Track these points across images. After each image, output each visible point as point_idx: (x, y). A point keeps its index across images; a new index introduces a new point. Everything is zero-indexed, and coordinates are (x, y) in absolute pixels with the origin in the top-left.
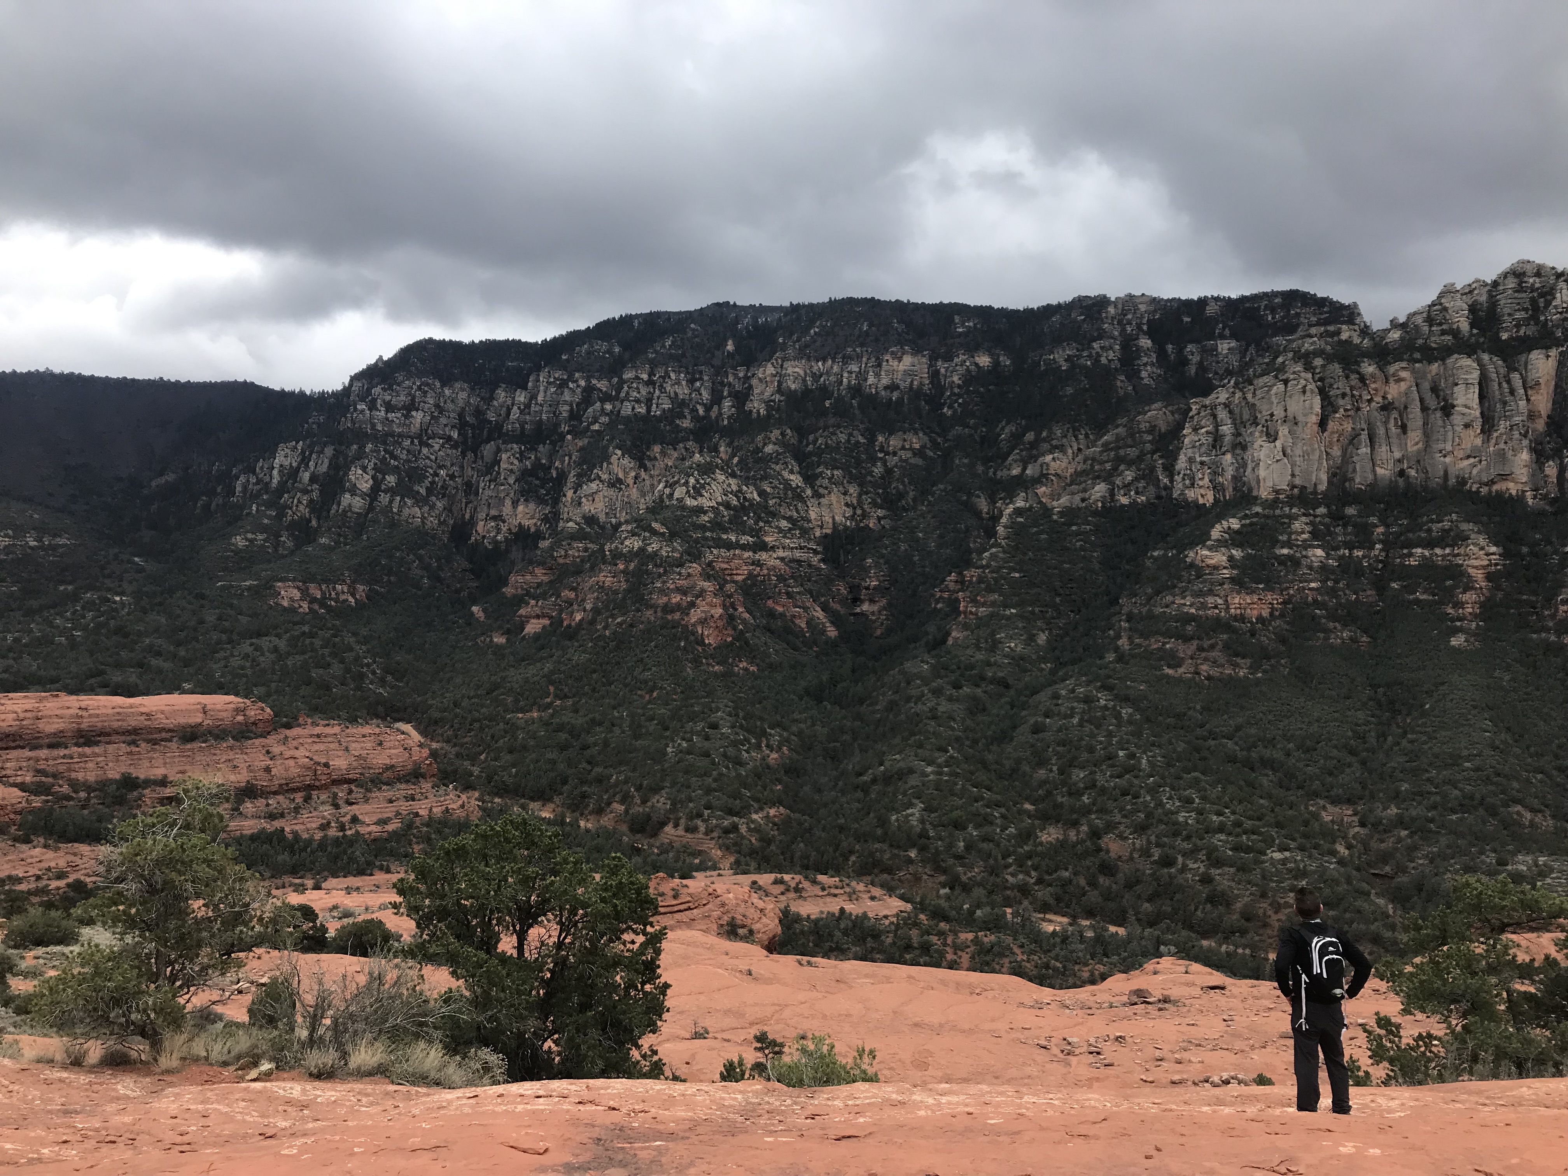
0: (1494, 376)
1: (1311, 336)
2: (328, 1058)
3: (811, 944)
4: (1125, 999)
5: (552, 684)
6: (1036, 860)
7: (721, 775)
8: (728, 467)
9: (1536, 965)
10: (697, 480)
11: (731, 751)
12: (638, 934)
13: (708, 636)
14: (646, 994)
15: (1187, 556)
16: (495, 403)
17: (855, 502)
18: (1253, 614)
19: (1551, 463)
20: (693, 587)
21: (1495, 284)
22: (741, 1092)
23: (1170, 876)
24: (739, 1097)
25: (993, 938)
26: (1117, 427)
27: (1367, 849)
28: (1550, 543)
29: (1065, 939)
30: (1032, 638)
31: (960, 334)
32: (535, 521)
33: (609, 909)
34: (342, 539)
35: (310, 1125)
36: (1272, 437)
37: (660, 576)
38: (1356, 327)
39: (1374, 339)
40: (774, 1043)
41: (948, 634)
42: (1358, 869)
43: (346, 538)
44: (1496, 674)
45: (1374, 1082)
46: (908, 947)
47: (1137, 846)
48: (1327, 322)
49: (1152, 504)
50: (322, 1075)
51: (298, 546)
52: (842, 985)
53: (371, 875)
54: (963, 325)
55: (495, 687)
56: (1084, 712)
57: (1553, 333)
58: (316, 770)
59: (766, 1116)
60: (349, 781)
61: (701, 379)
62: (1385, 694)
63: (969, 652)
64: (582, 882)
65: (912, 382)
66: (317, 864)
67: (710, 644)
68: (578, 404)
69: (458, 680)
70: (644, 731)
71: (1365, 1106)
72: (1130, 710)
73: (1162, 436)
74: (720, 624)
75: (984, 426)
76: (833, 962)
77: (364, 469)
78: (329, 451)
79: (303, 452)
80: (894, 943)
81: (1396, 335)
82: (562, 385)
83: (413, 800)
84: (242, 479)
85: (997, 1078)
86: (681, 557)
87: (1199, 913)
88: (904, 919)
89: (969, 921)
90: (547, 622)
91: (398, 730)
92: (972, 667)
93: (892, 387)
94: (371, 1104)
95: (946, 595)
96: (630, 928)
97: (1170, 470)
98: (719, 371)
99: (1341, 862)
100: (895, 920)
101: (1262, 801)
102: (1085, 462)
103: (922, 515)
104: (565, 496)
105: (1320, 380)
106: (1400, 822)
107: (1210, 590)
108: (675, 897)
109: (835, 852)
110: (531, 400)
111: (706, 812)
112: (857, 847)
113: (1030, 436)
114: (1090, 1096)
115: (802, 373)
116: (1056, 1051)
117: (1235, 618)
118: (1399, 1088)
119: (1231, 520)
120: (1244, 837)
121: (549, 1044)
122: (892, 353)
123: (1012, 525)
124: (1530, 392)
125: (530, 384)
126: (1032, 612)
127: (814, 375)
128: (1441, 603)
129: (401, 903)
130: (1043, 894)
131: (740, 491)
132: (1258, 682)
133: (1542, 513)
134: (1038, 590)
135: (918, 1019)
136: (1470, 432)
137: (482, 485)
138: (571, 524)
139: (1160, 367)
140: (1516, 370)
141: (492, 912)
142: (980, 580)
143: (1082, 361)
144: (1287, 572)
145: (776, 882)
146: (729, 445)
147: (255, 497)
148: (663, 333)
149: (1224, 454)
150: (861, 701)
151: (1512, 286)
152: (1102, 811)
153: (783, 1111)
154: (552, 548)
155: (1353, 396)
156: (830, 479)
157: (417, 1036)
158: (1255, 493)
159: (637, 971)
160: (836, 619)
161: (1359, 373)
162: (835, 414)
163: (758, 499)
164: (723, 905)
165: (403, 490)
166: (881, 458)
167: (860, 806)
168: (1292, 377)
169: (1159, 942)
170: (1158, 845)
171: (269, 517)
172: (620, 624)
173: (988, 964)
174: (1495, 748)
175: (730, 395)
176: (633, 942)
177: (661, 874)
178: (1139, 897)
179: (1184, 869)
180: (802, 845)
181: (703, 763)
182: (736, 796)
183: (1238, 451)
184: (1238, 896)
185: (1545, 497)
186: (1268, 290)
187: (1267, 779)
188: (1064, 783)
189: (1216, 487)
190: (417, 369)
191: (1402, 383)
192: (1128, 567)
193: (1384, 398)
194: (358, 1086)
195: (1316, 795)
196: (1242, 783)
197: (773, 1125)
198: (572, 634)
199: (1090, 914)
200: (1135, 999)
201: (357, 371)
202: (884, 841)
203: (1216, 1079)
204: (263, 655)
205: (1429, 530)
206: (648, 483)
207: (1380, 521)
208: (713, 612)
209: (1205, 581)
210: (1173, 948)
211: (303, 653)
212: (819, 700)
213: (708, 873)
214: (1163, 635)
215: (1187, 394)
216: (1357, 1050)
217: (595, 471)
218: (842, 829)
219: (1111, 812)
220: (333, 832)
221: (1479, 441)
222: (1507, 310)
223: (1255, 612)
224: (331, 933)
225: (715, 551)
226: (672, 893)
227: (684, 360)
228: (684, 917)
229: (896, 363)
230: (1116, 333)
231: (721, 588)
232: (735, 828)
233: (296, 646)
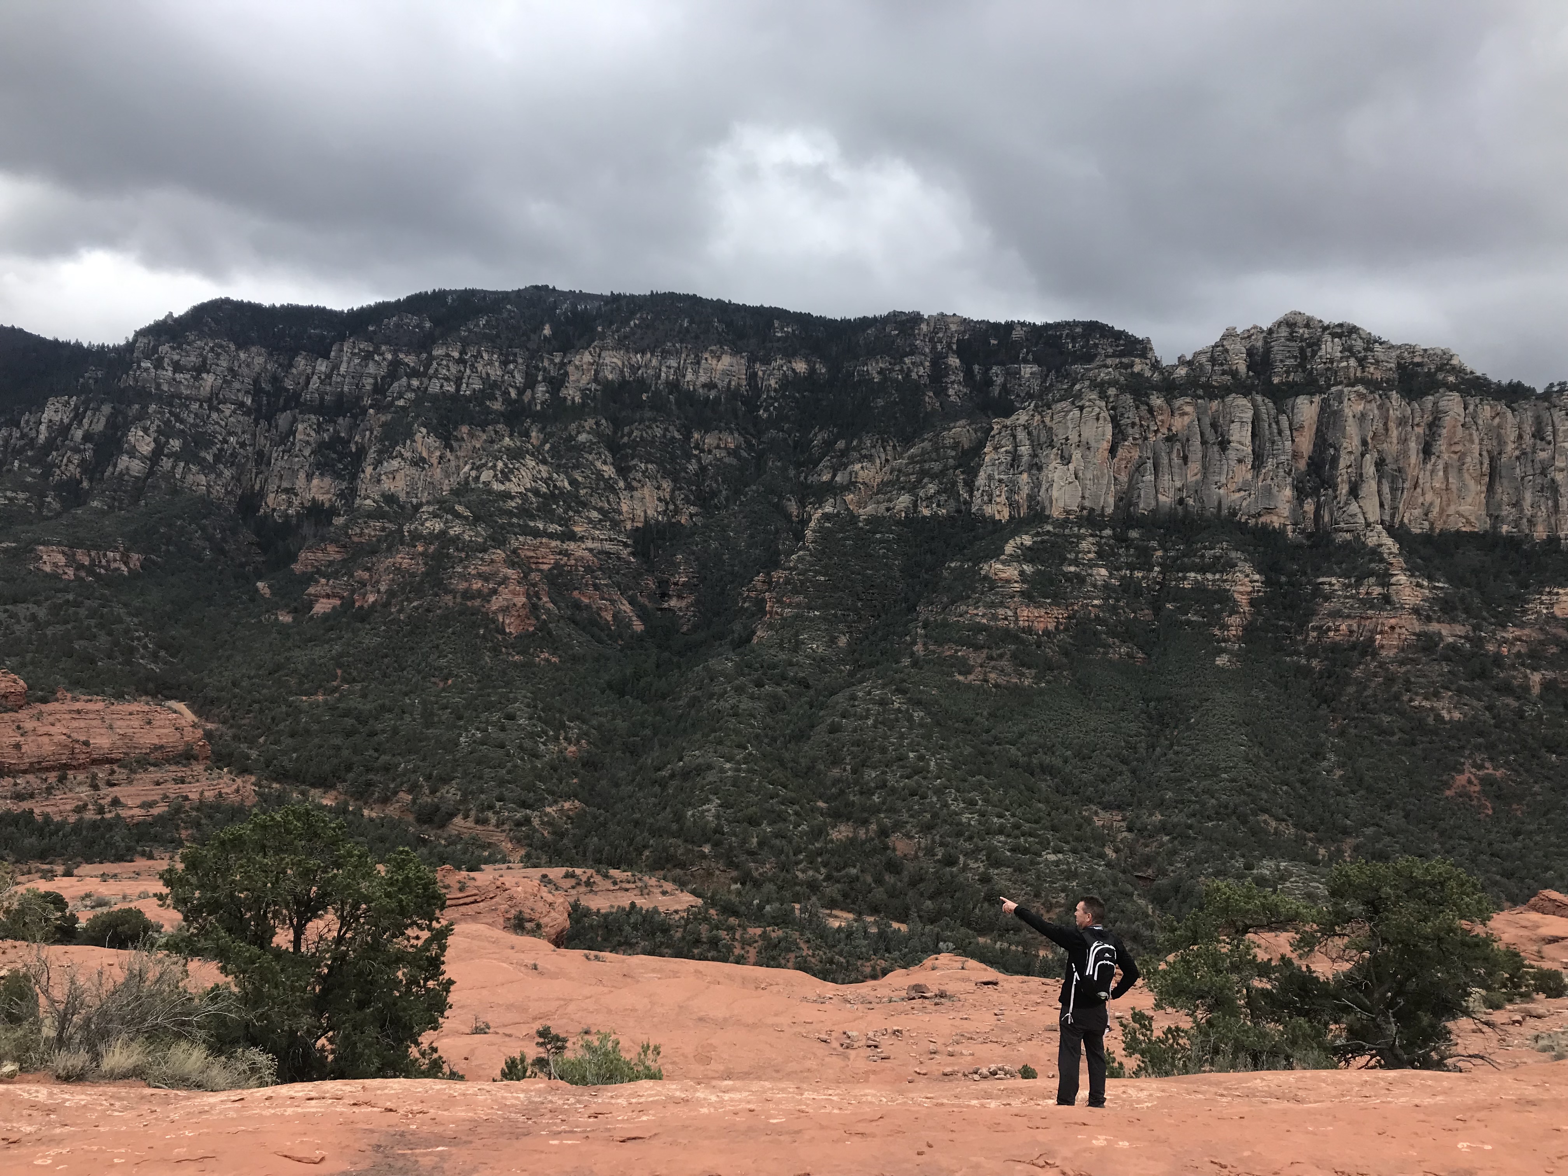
0: (1265, 417)
1: (1107, 367)
2: (80, 1059)
3: (599, 939)
4: (904, 994)
5: (340, 668)
6: (826, 857)
7: (516, 766)
8: (539, 453)
9: (1273, 964)
10: (506, 465)
11: (528, 744)
12: (422, 929)
13: (509, 625)
14: (428, 990)
15: (981, 569)
16: (294, 371)
17: (668, 497)
18: (1039, 627)
19: (1309, 500)
20: (496, 574)
21: (1270, 331)
22: (523, 1091)
23: (953, 876)
24: (522, 1096)
25: (780, 933)
26: (923, 441)
27: (1132, 853)
28: (1305, 573)
29: (849, 935)
30: (833, 640)
31: (779, 339)
32: (329, 496)
33: (394, 905)
34: (116, 504)
35: (58, 1131)
36: (1066, 460)
37: (461, 560)
38: (1148, 361)
39: (1163, 374)
40: (557, 1038)
41: (754, 633)
42: (1124, 872)
43: (121, 503)
44: (1253, 693)
45: (1127, 1074)
46: (697, 942)
47: (923, 845)
48: (1122, 354)
49: (952, 517)
50: (70, 1078)
51: (66, 507)
52: (629, 980)
53: (132, 861)
54: (782, 330)
55: (278, 667)
56: (878, 714)
57: (1317, 381)
58: (73, 749)
59: (549, 1115)
60: (111, 761)
61: (515, 361)
62: (1155, 708)
63: (772, 651)
64: (367, 875)
65: (730, 382)
66: (69, 849)
67: (511, 633)
68: (383, 378)
69: (239, 659)
70: (436, 719)
71: (1117, 1097)
72: (921, 714)
73: (965, 453)
74: (523, 612)
75: (798, 431)
76: (620, 957)
77: (146, 430)
78: (106, 409)
79: (76, 408)
80: (683, 938)
81: (1182, 371)
82: (368, 357)
83: (183, 782)
85: (777, 1071)
86: (485, 542)
87: (977, 911)
88: (694, 914)
89: (758, 917)
90: (337, 602)
91: (170, 708)
92: (774, 666)
93: (710, 385)
94: (125, 1109)
95: (753, 594)
96: (414, 923)
97: (970, 486)
98: (534, 355)
99: (1109, 865)
100: (685, 915)
101: (1040, 805)
102: (891, 472)
103: (734, 515)
104: (363, 471)
105: (1113, 408)
106: (1163, 828)
107: (1002, 602)
108: (461, 890)
109: (629, 845)
110: (332, 371)
111: (498, 805)
112: (651, 842)
113: (841, 444)
114: (867, 1091)
115: (620, 364)
116: (835, 1044)
117: (1023, 630)
118: (1148, 1080)
119: (1024, 537)
120: (1022, 839)
121: (322, 1041)
122: (712, 351)
123: (820, 529)
124: (1295, 434)
125: (333, 354)
126: (835, 615)
127: (632, 367)
128: (1209, 624)
129: (167, 895)
130: (832, 890)
131: (550, 478)
132: (1041, 692)
133: (1300, 546)
134: (840, 594)
135: (702, 1014)
136: (1243, 467)
137: (274, 455)
138: (368, 502)
139: (966, 386)
140: (1284, 412)
141: (268, 905)
142: (787, 582)
143: (894, 374)
144: (1073, 589)
145: (567, 876)
146: (542, 430)
147: (18, 452)
148: (478, 311)
149: (1021, 473)
150: (664, 697)
151: (1285, 334)
152: (892, 810)
153: (566, 1110)
154: (346, 526)
155: (1141, 426)
156: (643, 472)
157: (179, 1036)
158: (1047, 513)
159: (420, 968)
160: (643, 614)
161: (1148, 405)
162: (651, 408)
163: (569, 488)
164: (511, 898)
165: (188, 455)
166: (696, 456)
167: (657, 801)
168: (1087, 404)
169: (938, 939)
170: (942, 845)
171: (33, 476)
172: (416, 608)
173: (774, 958)
174: (1249, 761)
175: (544, 380)
176: (417, 938)
177: (447, 866)
178: (922, 895)
179: (965, 868)
180: (596, 839)
181: (497, 754)
182: (530, 788)
183: (1034, 472)
185: (1303, 531)
186: (1070, 319)
187: (1045, 785)
188: (856, 782)
189: (1012, 504)
190: (210, 329)
191: (1186, 417)
192: (926, 576)
193: (1169, 429)
194: (111, 1090)
195: (1090, 800)
196: (1023, 787)
197: (555, 1124)
198: (364, 616)
199: (874, 910)
200: (913, 994)
201: (143, 326)
202: (678, 837)
203: (984, 1071)
204: (18, 622)
205: (1203, 556)
206: (453, 463)
207: (1159, 544)
208: (516, 600)
209: (997, 594)
210: (951, 945)
211: (66, 622)
212: (622, 694)
213: (497, 866)
214: (956, 643)
215: (990, 413)
216: (1113, 1041)
217: (398, 448)
218: (637, 823)
219: (900, 811)
220: (90, 815)
221: (1249, 476)
222: (1279, 357)
223: (1042, 625)
224: (82, 923)
225: (521, 538)
226: (459, 885)
227: (498, 341)
228: (470, 909)
229: (715, 362)
230: (927, 350)
231: (525, 577)
232: (527, 821)
233: (58, 615)
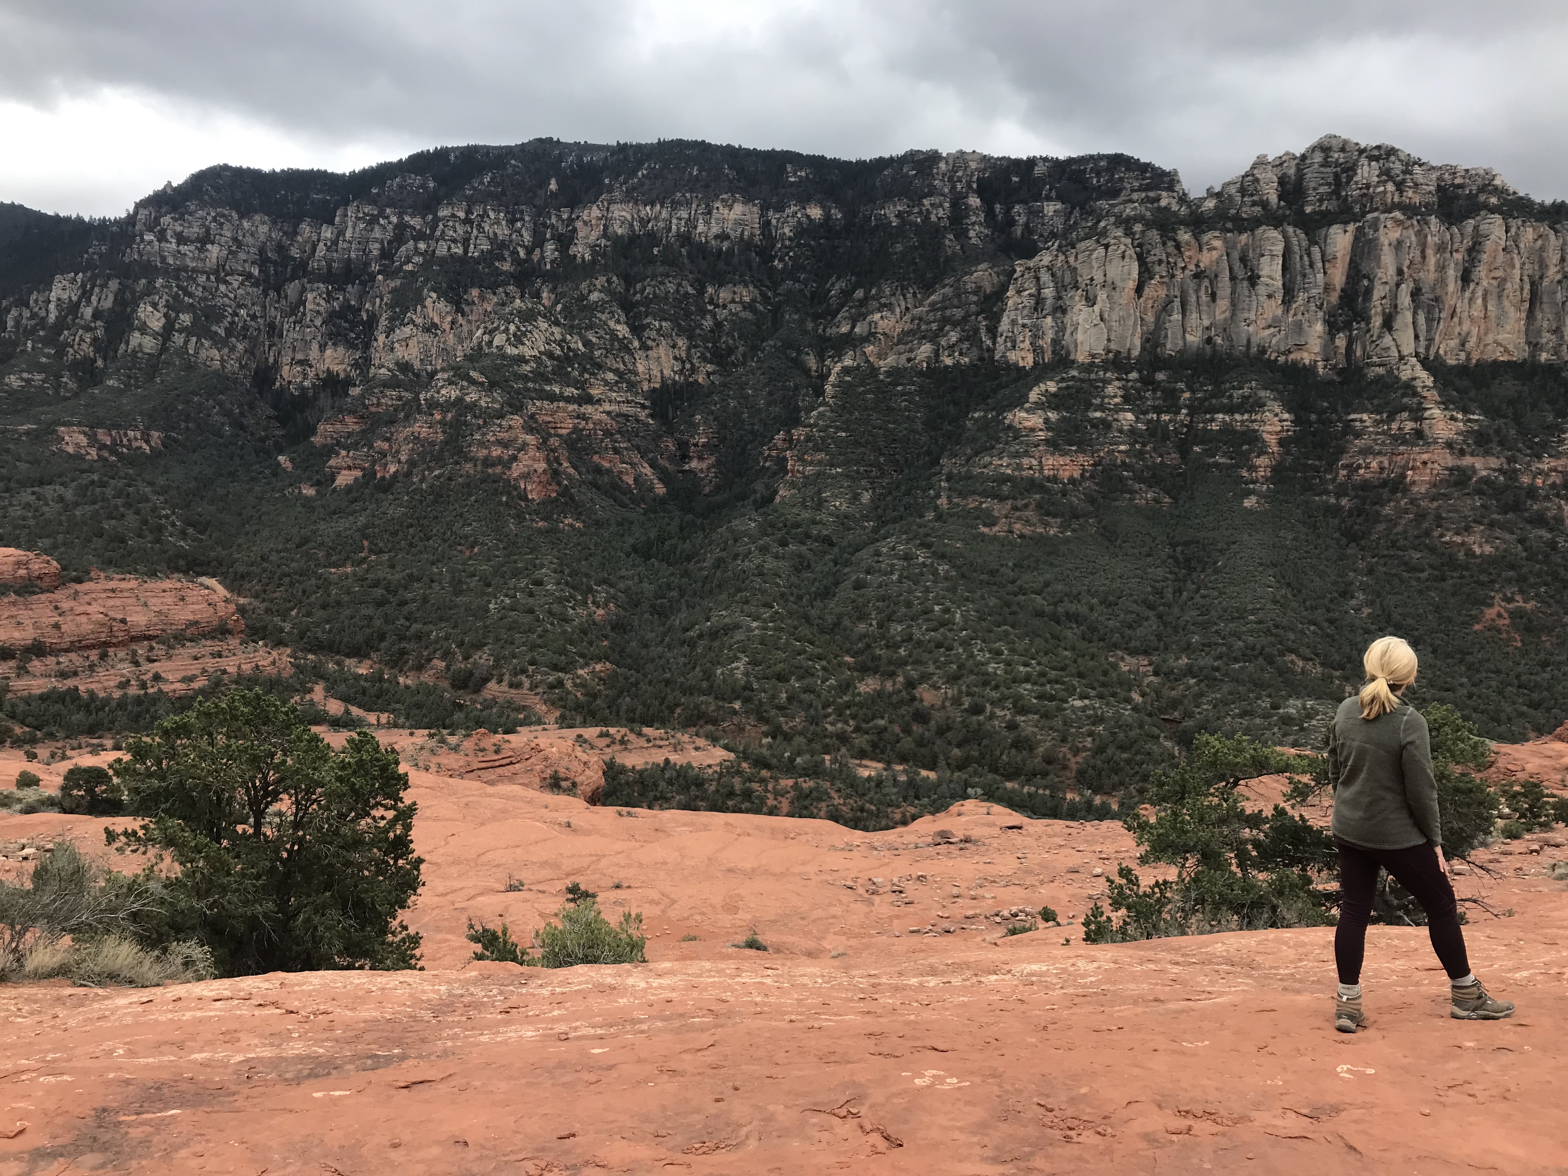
0: (1296, 248)
1: (1132, 201)
3: (634, 795)
4: (929, 840)
5: (366, 539)
6: (854, 710)
7: (546, 631)
8: (551, 314)
9: (1265, 815)
10: (518, 328)
11: (556, 608)
12: (388, 809)
13: (531, 491)
14: (398, 869)
15: (1005, 418)
16: (299, 239)
17: (684, 355)
18: (1064, 475)
19: (1341, 335)
20: (515, 440)
21: (1304, 157)
23: (979, 724)
25: (811, 784)
26: (944, 286)
27: (1159, 696)
28: (1335, 411)
29: (879, 783)
30: (856, 497)
31: (793, 184)
32: (344, 366)
34: (132, 382)
36: (1091, 301)
37: (479, 427)
38: (1175, 195)
39: (1190, 207)
40: (586, 894)
41: (776, 492)
42: (1150, 715)
43: (137, 379)
44: (1281, 534)
46: (731, 794)
47: (949, 695)
48: (1148, 188)
49: (975, 365)
51: (83, 387)
52: (660, 834)
54: (795, 174)
55: (305, 541)
56: (903, 569)
57: (1352, 208)
58: (111, 627)
60: (149, 638)
61: (522, 219)
62: (1182, 553)
63: (795, 510)
65: (743, 231)
66: (117, 724)
67: (533, 500)
68: (389, 242)
69: (266, 533)
70: (464, 587)
72: (946, 567)
73: (987, 298)
74: (544, 478)
75: (814, 281)
76: (653, 812)
77: (155, 305)
78: (114, 285)
79: (83, 285)
80: (717, 791)
81: (1211, 204)
82: (373, 221)
83: (220, 656)
84: (14, 313)
85: (803, 919)
86: (502, 408)
87: (1004, 757)
88: (727, 768)
89: (790, 768)
90: (359, 473)
91: (201, 584)
92: (798, 525)
93: (723, 236)
95: (774, 453)
96: (378, 803)
97: (993, 332)
98: (540, 212)
99: (1135, 709)
100: (718, 769)
101: (1066, 653)
102: (912, 321)
103: (752, 372)
104: (376, 340)
105: (1139, 245)
106: (1189, 671)
107: (1026, 451)
108: (497, 752)
109: (661, 704)
110: (338, 236)
111: (531, 668)
112: (683, 700)
113: (859, 294)
115: (629, 217)
116: (861, 891)
117: (1048, 479)
119: (1048, 383)
120: (1048, 687)
122: (723, 200)
123: (840, 384)
124: (1327, 265)
125: (337, 219)
126: (858, 472)
127: (641, 220)
128: (1237, 466)
130: (861, 741)
131: (564, 340)
132: (1067, 541)
133: (1331, 383)
134: (863, 449)
135: (731, 865)
136: (1272, 302)
137: (286, 326)
138: (383, 371)
139: (987, 227)
140: (1317, 243)
142: (808, 439)
143: (912, 217)
144: (1099, 435)
145: (601, 735)
146: (552, 291)
147: (29, 333)
148: (482, 168)
149: (1045, 317)
150: (689, 559)
151: (1319, 160)
152: (918, 662)
154: (362, 396)
155: (1168, 262)
156: (658, 331)
157: (106, 932)
158: (1072, 357)
160: (664, 476)
161: (1175, 240)
162: (663, 263)
163: (583, 350)
164: (546, 759)
165: (200, 330)
166: (710, 311)
167: (686, 660)
168: (1112, 241)
169: (967, 785)
170: (969, 694)
171: (48, 356)
172: (438, 477)
173: (806, 809)
174: (1275, 602)
175: (552, 238)
176: (383, 817)
177: (482, 730)
178: (950, 743)
179: (992, 716)
180: (628, 699)
181: (528, 619)
182: (563, 652)
183: (1059, 315)
184: (1040, 741)
185: (1334, 367)
186: (1094, 152)
187: (1071, 634)
188: (883, 637)
189: (1036, 350)
190: (211, 197)
191: (1214, 252)
192: (949, 428)
193: (1197, 266)
195: (1116, 646)
196: (1048, 636)
198: (386, 486)
199: (903, 759)
200: (939, 840)
202: (709, 694)
203: (1006, 913)
204: (47, 504)
205: (1231, 396)
206: (465, 328)
207: (1187, 386)
208: (536, 466)
209: (1022, 443)
210: (978, 791)
211: (94, 503)
212: (647, 557)
213: (533, 728)
214: (979, 494)
215: (1012, 256)
217: (409, 315)
218: (668, 683)
219: (926, 663)
220: (134, 691)
221: (1279, 312)
222: (1312, 185)
223: (1067, 474)
225: (538, 403)
226: (494, 748)
227: (504, 199)
228: (505, 771)
229: (726, 211)
230: (946, 190)
231: (544, 442)
232: (560, 683)
233: (85, 495)
